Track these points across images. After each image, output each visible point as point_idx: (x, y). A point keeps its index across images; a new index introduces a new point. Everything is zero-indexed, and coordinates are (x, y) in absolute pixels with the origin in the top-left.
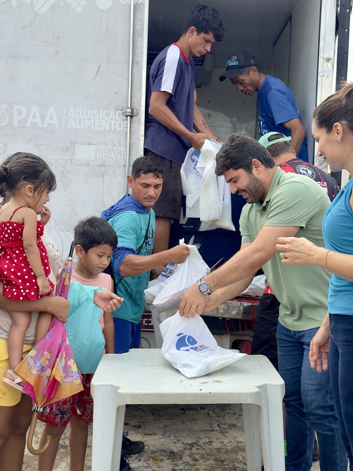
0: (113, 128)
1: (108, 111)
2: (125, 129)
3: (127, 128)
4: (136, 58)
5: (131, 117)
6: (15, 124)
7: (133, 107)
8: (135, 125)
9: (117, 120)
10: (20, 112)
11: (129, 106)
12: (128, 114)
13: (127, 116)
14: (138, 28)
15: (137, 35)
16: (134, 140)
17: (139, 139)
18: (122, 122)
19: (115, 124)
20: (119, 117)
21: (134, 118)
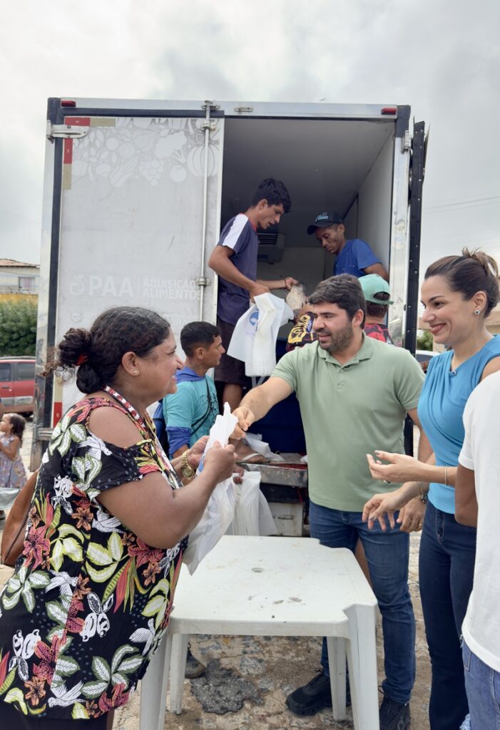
0: (186, 297)
1: (181, 281)
2: (198, 299)
3: (200, 297)
4: (209, 229)
5: (205, 286)
6: (91, 293)
7: (206, 276)
8: (208, 294)
9: (190, 289)
10: (96, 283)
11: (202, 275)
12: (201, 283)
13: (200, 285)
14: (211, 199)
15: (210, 206)
16: (206, 309)
17: (212, 307)
18: (195, 291)
19: (188, 293)
20: (192, 286)
21: (207, 287)
